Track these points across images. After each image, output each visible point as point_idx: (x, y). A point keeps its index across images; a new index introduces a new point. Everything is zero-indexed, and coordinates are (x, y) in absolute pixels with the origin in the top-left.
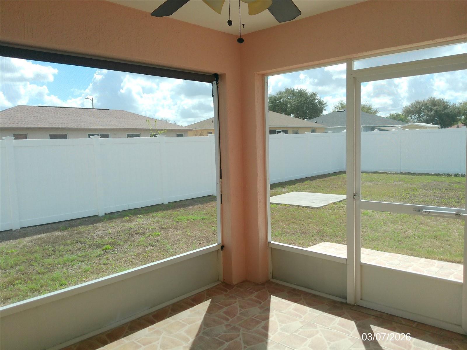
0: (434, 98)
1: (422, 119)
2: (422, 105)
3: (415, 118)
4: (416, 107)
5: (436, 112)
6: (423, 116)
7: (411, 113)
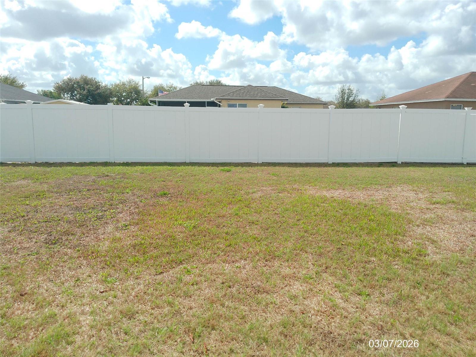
0: (86, 77)
1: (75, 98)
2: (74, 83)
3: (68, 97)
4: (68, 84)
5: (89, 91)
6: (76, 95)
7: (63, 90)
